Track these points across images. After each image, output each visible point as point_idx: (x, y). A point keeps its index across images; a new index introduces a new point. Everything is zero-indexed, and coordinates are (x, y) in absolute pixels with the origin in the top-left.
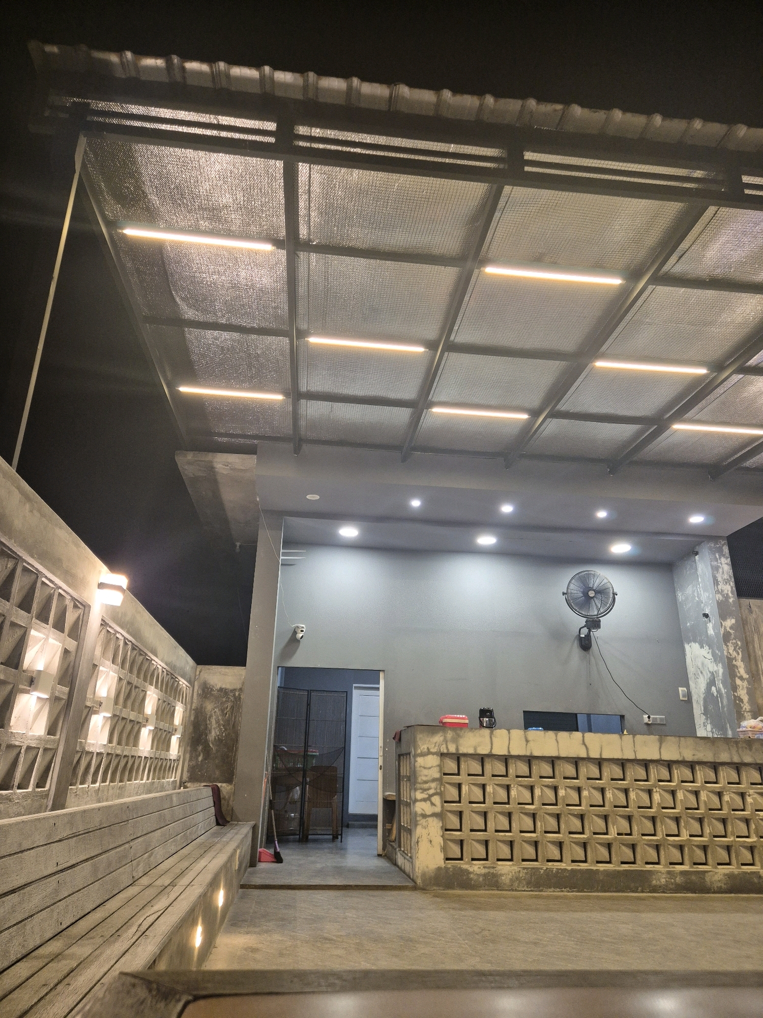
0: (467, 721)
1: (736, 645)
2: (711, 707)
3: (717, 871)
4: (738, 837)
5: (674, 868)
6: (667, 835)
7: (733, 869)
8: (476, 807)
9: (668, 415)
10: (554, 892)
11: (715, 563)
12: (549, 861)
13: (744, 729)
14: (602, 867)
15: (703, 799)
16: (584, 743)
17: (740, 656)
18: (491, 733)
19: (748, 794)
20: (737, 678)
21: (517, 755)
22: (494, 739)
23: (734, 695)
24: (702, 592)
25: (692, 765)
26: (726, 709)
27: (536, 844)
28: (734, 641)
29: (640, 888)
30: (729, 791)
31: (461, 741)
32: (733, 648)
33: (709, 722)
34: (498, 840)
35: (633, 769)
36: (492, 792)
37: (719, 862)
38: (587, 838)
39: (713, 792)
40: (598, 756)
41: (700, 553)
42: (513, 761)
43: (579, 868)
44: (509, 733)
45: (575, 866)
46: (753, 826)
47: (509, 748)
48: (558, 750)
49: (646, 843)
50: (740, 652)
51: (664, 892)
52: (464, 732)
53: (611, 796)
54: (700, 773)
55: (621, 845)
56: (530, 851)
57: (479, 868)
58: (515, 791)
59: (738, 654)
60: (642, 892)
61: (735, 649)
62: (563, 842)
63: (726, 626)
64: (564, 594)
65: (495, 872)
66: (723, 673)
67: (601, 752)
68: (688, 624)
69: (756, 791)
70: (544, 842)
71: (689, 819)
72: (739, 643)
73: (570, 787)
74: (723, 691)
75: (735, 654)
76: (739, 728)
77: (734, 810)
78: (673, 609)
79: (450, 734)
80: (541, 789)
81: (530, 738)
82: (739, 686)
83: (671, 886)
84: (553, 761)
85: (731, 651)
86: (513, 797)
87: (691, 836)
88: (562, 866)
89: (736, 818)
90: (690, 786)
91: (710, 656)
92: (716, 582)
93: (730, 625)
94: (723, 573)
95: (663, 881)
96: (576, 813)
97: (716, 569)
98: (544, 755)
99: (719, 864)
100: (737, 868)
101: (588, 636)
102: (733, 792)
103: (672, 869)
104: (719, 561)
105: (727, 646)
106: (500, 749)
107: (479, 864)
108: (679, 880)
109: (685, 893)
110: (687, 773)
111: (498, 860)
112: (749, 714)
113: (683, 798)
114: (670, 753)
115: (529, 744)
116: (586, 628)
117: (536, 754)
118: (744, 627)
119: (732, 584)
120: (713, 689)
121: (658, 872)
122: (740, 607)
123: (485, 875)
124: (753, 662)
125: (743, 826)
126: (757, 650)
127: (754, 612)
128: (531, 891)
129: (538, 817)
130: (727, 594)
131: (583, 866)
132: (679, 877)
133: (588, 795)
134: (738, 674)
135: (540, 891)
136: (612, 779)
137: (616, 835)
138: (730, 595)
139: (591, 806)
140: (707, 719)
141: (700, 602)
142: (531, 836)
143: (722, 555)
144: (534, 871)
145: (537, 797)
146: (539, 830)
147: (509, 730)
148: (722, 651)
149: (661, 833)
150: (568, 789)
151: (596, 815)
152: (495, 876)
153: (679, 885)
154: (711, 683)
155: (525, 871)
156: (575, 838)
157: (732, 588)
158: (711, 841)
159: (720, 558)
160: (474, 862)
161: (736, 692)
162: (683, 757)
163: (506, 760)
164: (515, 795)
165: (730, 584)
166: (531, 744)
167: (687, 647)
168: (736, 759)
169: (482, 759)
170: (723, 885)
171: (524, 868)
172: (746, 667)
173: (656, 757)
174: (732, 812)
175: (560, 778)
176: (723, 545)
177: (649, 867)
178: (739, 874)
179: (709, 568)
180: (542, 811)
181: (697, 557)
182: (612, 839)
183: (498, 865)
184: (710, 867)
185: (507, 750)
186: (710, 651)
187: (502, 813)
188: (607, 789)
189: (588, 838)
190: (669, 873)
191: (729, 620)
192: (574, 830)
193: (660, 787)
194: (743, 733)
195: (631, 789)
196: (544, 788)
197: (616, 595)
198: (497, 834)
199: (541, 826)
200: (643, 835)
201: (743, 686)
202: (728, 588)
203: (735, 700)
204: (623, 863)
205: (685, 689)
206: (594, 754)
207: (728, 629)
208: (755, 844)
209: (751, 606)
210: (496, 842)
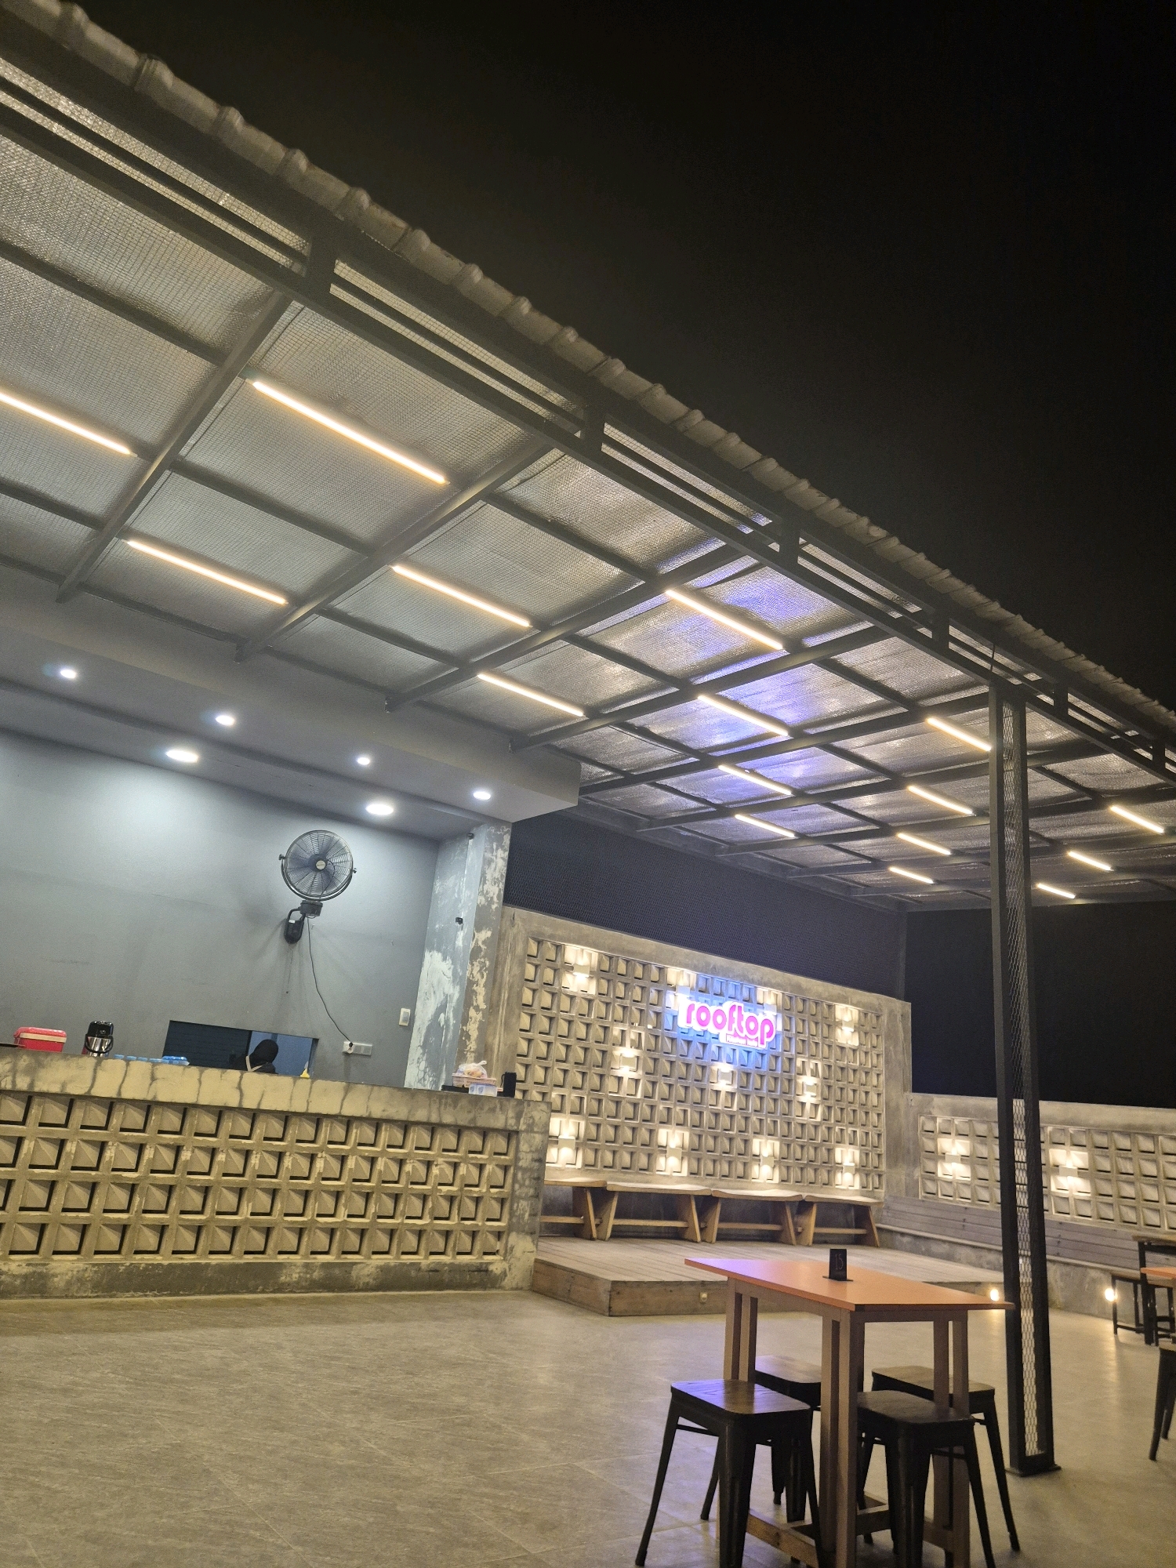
0: (63, 1040)
1: (483, 965)
2: (432, 1039)
3: (369, 1262)
4: (408, 1218)
5: (315, 1258)
6: (319, 1215)
7: (390, 1259)
8: (39, 1174)
9: (478, 659)
10: (133, 1296)
11: (489, 855)
12: (137, 1252)
13: (460, 1075)
14: (215, 1259)
15: (378, 1168)
16: (239, 1088)
17: (484, 980)
18: (98, 1063)
19: (435, 1163)
20: (472, 1008)
21: (131, 1098)
22: (100, 1073)
23: (462, 1029)
24: (464, 889)
25: (377, 1124)
26: (448, 1046)
27: (124, 1229)
28: (482, 960)
29: (261, 1287)
30: (413, 1159)
31: (42, 1073)
32: (478, 969)
33: (425, 1058)
34: (64, 1225)
35: (300, 1126)
36: (73, 1152)
37: (375, 1250)
38: (205, 1220)
39: (394, 1159)
40: (254, 1107)
41: (475, 838)
42: (123, 1107)
43: (181, 1262)
44: (128, 1065)
45: (176, 1260)
46: (430, 1204)
47: (120, 1087)
48: (198, 1094)
49: (286, 1225)
50: (485, 974)
51: (291, 1292)
52: (52, 1060)
53: (257, 1162)
54: (385, 1135)
55: (251, 1229)
56: (112, 1239)
57: (19, 1266)
58: (113, 1151)
59: (483, 977)
60: (263, 1292)
61: (480, 971)
62: (168, 1226)
63: (479, 938)
64: (281, 857)
65: (45, 1271)
66: (458, 999)
67: (261, 1100)
68: (437, 926)
69: (447, 1160)
70: (138, 1227)
71: (354, 1194)
72: (488, 963)
73: (200, 1148)
74: (452, 1021)
75: (477, 976)
76: (455, 1072)
77: (412, 1183)
78: (424, 901)
79: (24, 1061)
80: (156, 1150)
81: (158, 1074)
82: (471, 1018)
83: (304, 1284)
84: (184, 1110)
85: (475, 972)
86: (107, 1159)
87: (349, 1216)
88: (157, 1259)
89: (413, 1195)
90: (367, 1151)
91: (449, 973)
92: (483, 880)
93: (483, 939)
94: (495, 869)
95: (295, 1276)
96: (199, 1185)
97: (488, 862)
98: (173, 1101)
99: (374, 1253)
100: (394, 1259)
101: (300, 924)
102: (418, 1160)
103: (313, 1261)
104: (495, 853)
105: (473, 965)
106: (105, 1088)
107: (21, 1261)
108: (316, 1275)
109: (320, 1292)
110: (368, 1133)
111: (56, 1253)
112: (473, 1055)
113: (353, 1167)
114: (354, 1107)
115: (154, 1084)
116: (299, 912)
117: (161, 1098)
118: (499, 943)
119: (502, 886)
120: (442, 1015)
121: (291, 1264)
122: (502, 917)
123: (26, 1277)
124: (496, 990)
125: (418, 1203)
126: (505, 975)
127: (516, 926)
128: (97, 1297)
129: (138, 1190)
130: (492, 898)
131: (189, 1259)
132: (317, 1271)
133: (224, 1160)
134: (475, 1004)
135: (111, 1297)
136: (266, 1139)
137: (249, 1216)
138: (495, 899)
139: (225, 1175)
140: (423, 1054)
141: (458, 900)
142: (119, 1218)
143: (500, 846)
144: (109, 1268)
145: (145, 1161)
146: (135, 1209)
147: (128, 1062)
148: (464, 969)
149: (311, 1213)
150: (196, 1150)
151: (226, 1188)
152: (43, 1277)
153: (315, 1281)
154: (442, 1008)
155: (95, 1269)
156: (188, 1220)
157: (500, 890)
158: (373, 1222)
159: (497, 849)
160: (13, 1257)
161: (466, 1026)
162: (370, 1112)
163: (110, 1105)
164: (111, 1157)
165: (498, 886)
166: (158, 1084)
167: (427, 954)
168: (434, 1119)
169: (71, 1102)
170: (371, 1280)
171: (94, 1265)
172: (486, 994)
173: (334, 1111)
174: (410, 1186)
175: (190, 1135)
176: (505, 833)
177: (282, 1258)
178: (395, 1266)
179: (481, 859)
180: (148, 1181)
181: (471, 841)
182: (241, 1221)
183: (52, 1260)
184: (362, 1258)
185: (117, 1090)
186: (452, 967)
187: (81, 1184)
188: (254, 1152)
189: (207, 1221)
190: (306, 1265)
191: (483, 932)
192: (189, 1209)
193: (328, 1151)
194: (458, 1079)
195: (288, 1154)
196: (158, 1147)
197: (355, 872)
198: (64, 1214)
199: (141, 1202)
200: (286, 1215)
201: (476, 1019)
202: (495, 890)
203: (461, 1036)
204: (247, 1253)
205: (409, 1011)
206: (250, 1103)
207: (480, 943)
208: (425, 1228)
209: (516, 917)
210: (59, 1227)
